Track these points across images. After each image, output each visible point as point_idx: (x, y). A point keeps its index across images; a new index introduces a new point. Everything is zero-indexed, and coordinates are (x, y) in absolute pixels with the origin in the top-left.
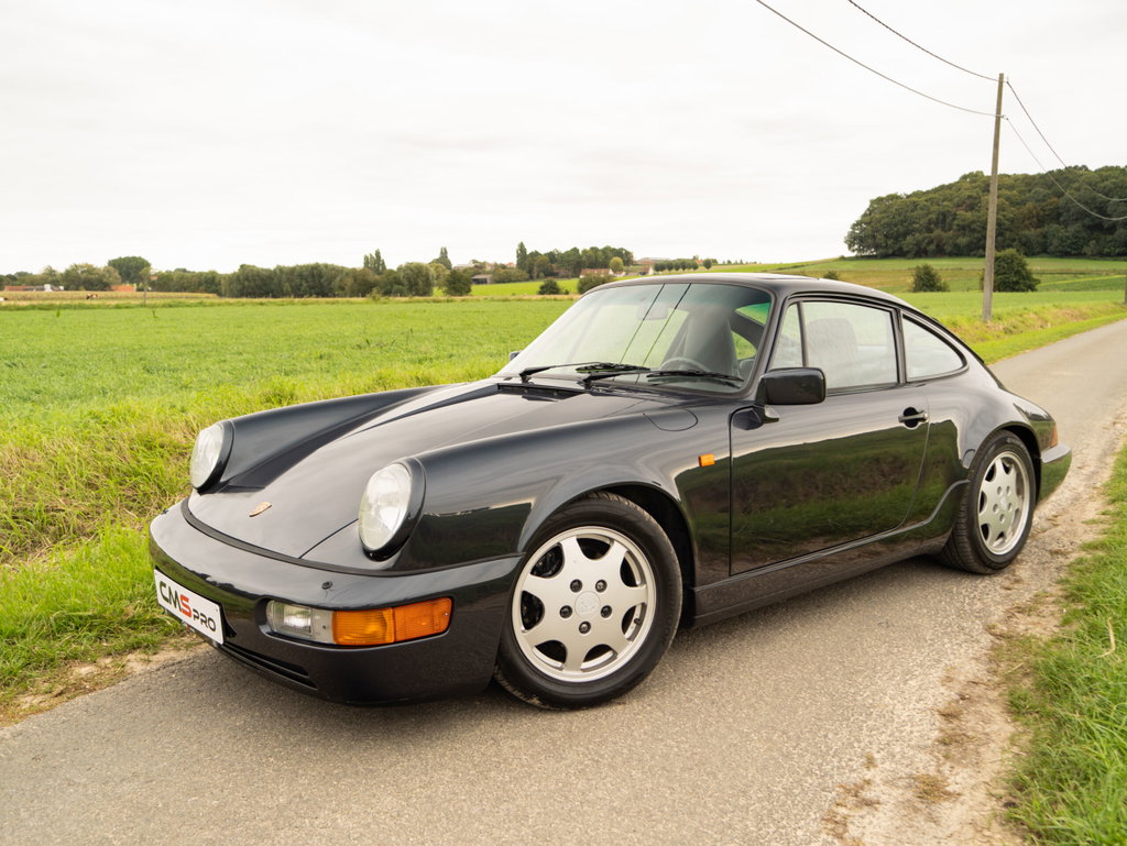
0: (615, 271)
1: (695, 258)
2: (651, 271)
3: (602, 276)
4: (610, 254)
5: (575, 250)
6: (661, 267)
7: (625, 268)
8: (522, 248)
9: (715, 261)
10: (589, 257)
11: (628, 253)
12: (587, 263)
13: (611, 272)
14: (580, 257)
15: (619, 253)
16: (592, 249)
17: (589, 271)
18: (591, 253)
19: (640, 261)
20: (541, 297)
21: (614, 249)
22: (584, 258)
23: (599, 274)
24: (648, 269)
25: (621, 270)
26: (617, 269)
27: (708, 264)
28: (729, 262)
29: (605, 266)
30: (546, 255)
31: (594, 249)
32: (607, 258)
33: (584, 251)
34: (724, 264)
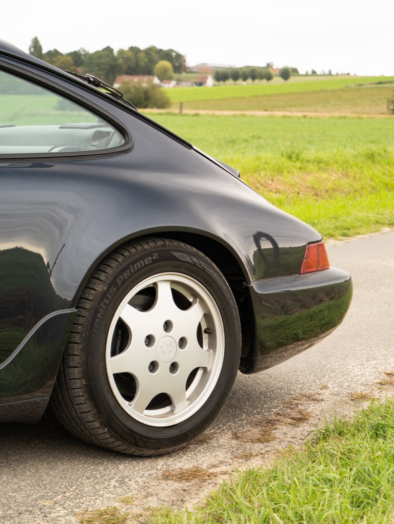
0: (161, 79)
1: (269, 66)
2: (210, 81)
3: (145, 85)
4: (155, 57)
5: (109, 50)
6: (222, 76)
7: (175, 76)
8: (36, 45)
9: (295, 71)
10: (127, 60)
11: (179, 56)
12: (125, 68)
13: (156, 81)
14: (115, 59)
15: (167, 55)
16: (132, 49)
17: (126, 78)
18: (130, 54)
19: (196, 67)
20: (60, 112)
21: (161, 50)
22: (120, 61)
23: (140, 83)
24: (206, 78)
25: (170, 79)
26: (164, 77)
27: (286, 74)
28: (314, 72)
29: (149, 72)
30: (69, 55)
31: (135, 50)
32: (152, 62)
33: (121, 52)
34: (307, 75)
